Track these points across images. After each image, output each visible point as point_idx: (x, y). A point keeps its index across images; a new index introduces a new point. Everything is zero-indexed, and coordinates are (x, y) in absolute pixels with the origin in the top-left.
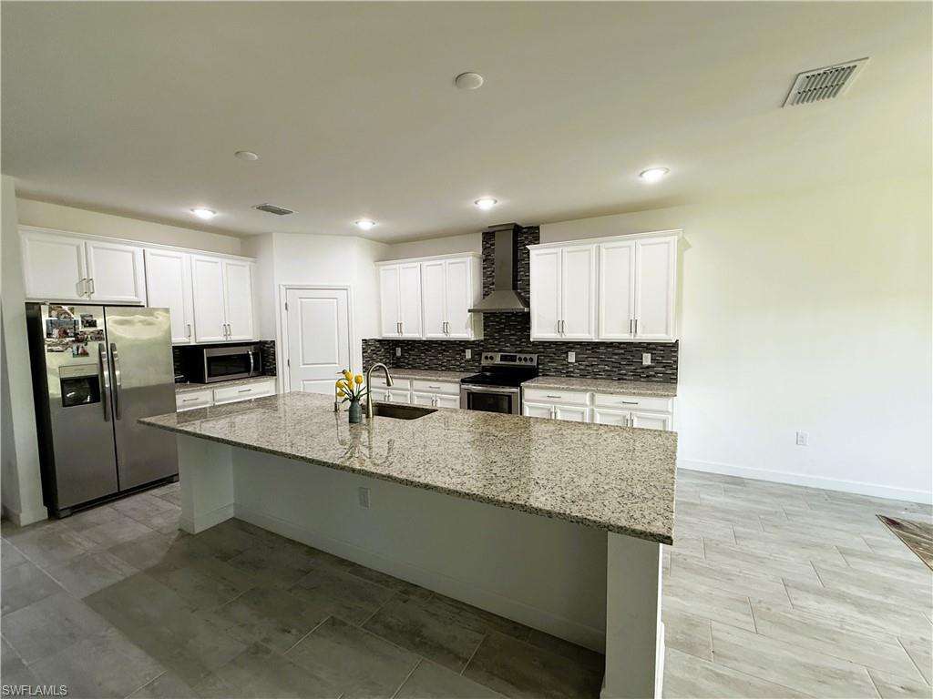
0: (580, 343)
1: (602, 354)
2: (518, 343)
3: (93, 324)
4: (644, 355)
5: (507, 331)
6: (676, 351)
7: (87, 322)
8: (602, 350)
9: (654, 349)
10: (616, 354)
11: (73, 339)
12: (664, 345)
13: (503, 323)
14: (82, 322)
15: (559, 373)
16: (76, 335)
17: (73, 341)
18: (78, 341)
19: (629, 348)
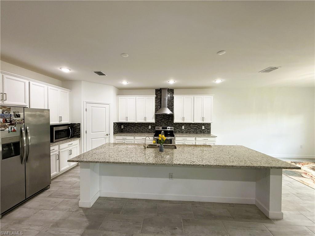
0: (186, 123)
1: (192, 126)
2: (167, 123)
3: (18, 116)
4: (203, 126)
5: (163, 120)
6: (210, 125)
7: (16, 115)
8: (192, 125)
9: (205, 125)
10: (195, 126)
11: (9, 123)
12: (207, 124)
13: (162, 117)
14: (14, 115)
15: (179, 132)
16: (11, 121)
17: (9, 125)
18: (11, 124)
19: (199, 125)
